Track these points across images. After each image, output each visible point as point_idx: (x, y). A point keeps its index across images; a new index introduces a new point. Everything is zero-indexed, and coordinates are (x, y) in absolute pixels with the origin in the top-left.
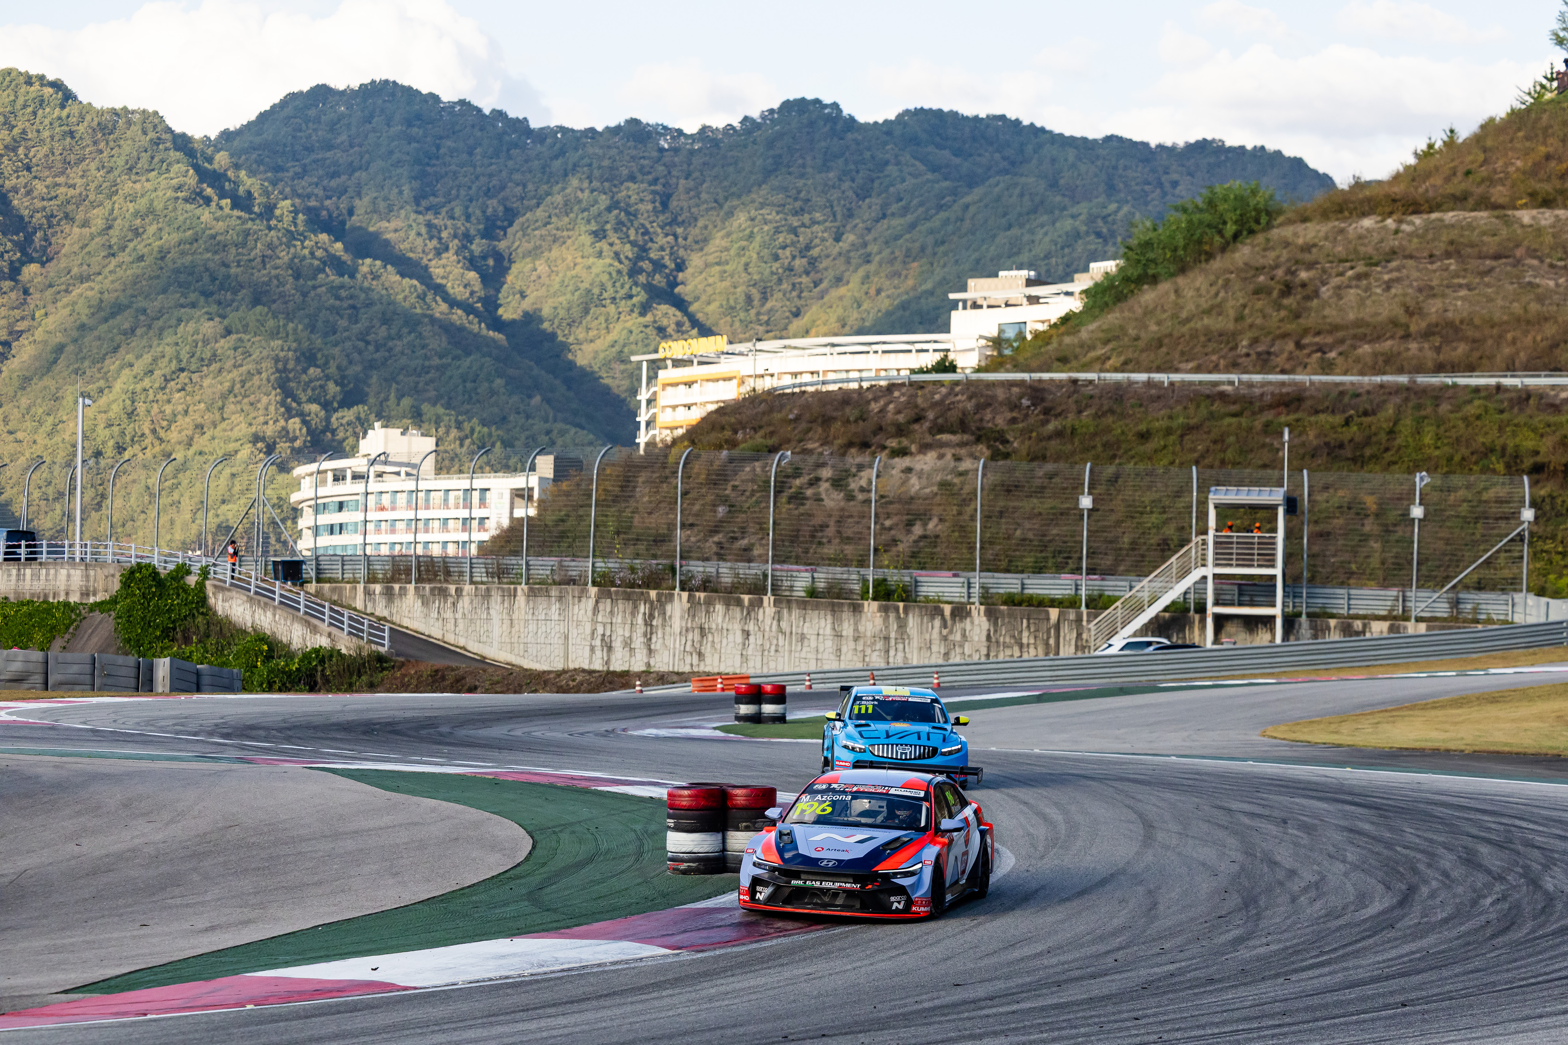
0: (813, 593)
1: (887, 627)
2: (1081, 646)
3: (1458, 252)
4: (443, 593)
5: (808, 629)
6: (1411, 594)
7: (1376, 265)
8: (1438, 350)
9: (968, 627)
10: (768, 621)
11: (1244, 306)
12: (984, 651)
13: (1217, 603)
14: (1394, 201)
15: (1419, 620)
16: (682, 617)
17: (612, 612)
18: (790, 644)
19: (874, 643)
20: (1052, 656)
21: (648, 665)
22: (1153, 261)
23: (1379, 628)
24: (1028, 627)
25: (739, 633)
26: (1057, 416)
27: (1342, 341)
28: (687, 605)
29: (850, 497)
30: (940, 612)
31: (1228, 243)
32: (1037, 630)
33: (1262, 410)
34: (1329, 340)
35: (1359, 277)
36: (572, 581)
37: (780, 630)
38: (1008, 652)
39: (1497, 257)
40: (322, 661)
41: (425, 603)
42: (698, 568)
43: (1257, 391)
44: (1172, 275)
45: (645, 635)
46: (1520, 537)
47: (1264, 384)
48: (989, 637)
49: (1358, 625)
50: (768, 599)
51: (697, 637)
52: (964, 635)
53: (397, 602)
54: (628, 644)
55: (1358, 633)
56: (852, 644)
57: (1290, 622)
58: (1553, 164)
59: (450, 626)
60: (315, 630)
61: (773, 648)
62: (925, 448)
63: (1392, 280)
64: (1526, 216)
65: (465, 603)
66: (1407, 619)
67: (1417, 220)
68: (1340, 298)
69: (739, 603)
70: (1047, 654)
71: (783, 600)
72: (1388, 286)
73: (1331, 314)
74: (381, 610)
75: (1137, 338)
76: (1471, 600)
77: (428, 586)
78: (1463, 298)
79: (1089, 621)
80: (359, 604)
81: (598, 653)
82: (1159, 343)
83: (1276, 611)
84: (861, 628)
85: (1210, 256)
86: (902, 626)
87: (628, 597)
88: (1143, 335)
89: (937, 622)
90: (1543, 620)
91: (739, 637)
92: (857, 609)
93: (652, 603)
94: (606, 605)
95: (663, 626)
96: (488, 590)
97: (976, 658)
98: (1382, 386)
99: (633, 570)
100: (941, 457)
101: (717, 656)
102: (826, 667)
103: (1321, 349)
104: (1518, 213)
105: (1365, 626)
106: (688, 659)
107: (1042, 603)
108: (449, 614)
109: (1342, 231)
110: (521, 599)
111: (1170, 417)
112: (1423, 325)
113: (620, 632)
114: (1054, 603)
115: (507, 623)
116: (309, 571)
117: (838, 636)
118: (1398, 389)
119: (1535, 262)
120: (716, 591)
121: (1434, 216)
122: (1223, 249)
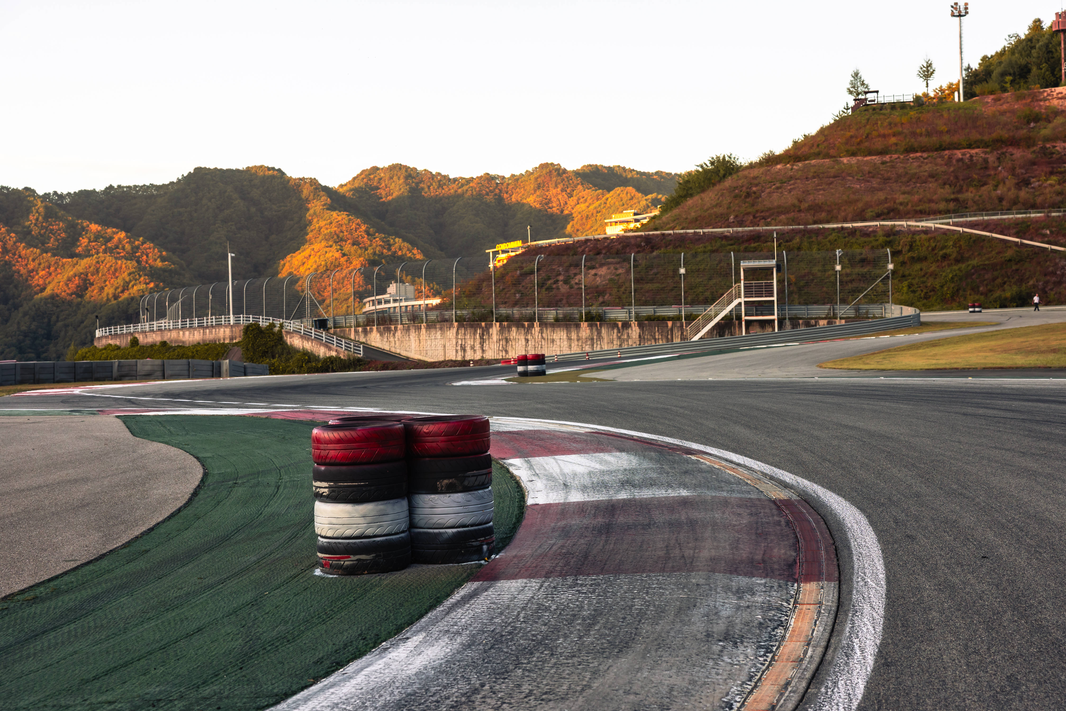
0: (557, 320)
1: (592, 334)
2: (683, 338)
3: (818, 176)
4: (389, 330)
5: (555, 336)
6: (838, 307)
7: (785, 183)
8: (814, 216)
9: (630, 332)
10: (537, 334)
11: (730, 203)
12: (638, 343)
13: (746, 315)
14: (790, 157)
15: (841, 318)
16: (497, 334)
17: (465, 334)
18: (548, 342)
19: (586, 342)
20: (670, 343)
21: (483, 357)
22: (691, 188)
23: (823, 323)
24: (658, 330)
25: (523, 340)
26: (657, 249)
27: (773, 214)
28: (498, 329)
29: (571, 287)
30: (617, 326)
31: (721, 179)
32: (662, 332)
33: (743, 242)
34: (767, 214)
35: (778, 188)
36: (445, 321)
37: (543, 338)
38: (649, 343)
39: (835, 177)
40: (332, 363)
41: (381, 335)
42: (503, 311)
43: (740, 235)
44: (698, 193)
45: (480, 343)
46: (887, 277)
47: (743, 232)
48: (640, 336)
49: (813, 322)
50: (536, 324)
51: (504, 343)
52: (628, 336)
53: (369, 335)
54: (473, 348)
55: (813, 326)
56: (576, 343)
57: (781, 322)
58: (854, 139)
59: (393, 344)
60: (330, 349)
61: (539, 345)
62: (602, 265)
63: (791, 189)
64: (845, 160)
65: (398, 334)
66: (836, 318)
67: (800, 164)
68: (770, 197)
69: (523, 326)
70: (667, 342)
71: (544, 324)
72: (790, 191)
73: (767, 204)
74: (362, 339)
75: (686, 219)
76: (864, 308)
77: (382, 327)
78: (822, 195)
79: (686, 327)
80: (352, 337)
81: (459, 353)
82: (696, 219)
83: (775, 317)
84: (580, 335)
85: (714, 185)
86: (599, 333)
87: (472, 326)
88: (689, 217)
89: (615, 331)
90: (899, 316)
91: (524, 343)
92: (578, 326)
93: (483, 328)
94: (462, 331)
95: (489, 339)
96: (409, 327)
97: (634, 346)
98: (793, 230)
99: (473, 313)
100: (609, 269)
101: (514, 350)
102: (565, 353)
103: (764, 218)
104: (842, 159)
105: (816, 322)
106: (501, 354)
107: (664, 319)
108: (392, 339)
109: (769, 170)
110: (423, 330)
111: (705, 247)
112: (807, 205)
113: (469, 342)
114: (670, 319)
115: (418, 341)
116: (330, 324)
117: (569, 339)
118: (800, 231)
119: (850, 178)
120: (512, 321)
121: (807, 162)
122: (719, 182)
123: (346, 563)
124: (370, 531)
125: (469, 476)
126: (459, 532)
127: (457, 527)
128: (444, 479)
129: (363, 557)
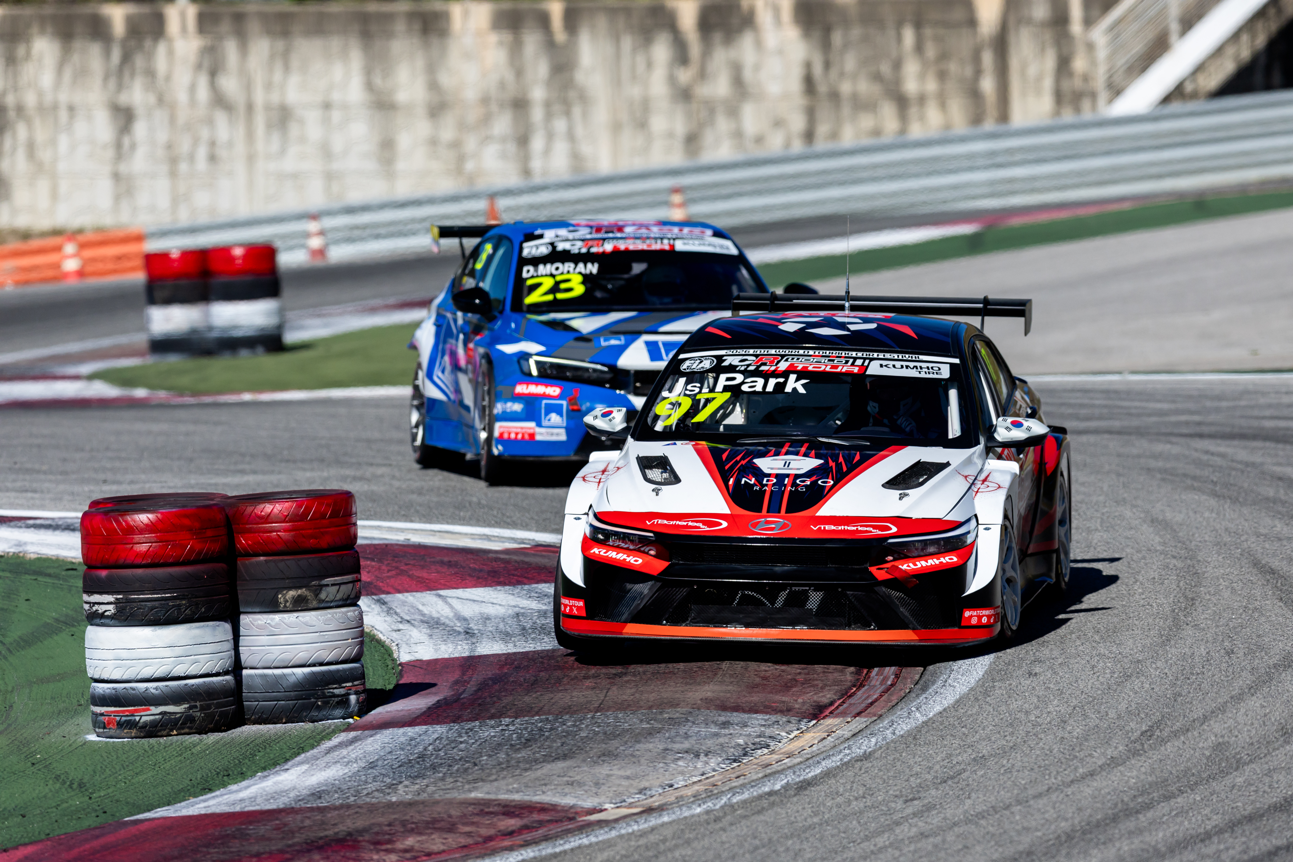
1: (519, 73)
2: (1070, 93)
10: (183, 76)
18: (250, 135)
20: (989, 126)
24: (919, 48)
25: (102, 116)
30: (667, 21)
32: (943, 57)
37: (219, 99)
50: (180, 14)
52: (737, 81)
61: (202, 153)
69: (98, 29)
70: (977, 119)
71: (224, 12)
79: (1088, 22)
86: (562, 66)
89: (661, 50)
91: (104, 127)
92: (431, 27)
97: (775, 144)
101: (43, 185)
102: (355, 197)
123: (144, 719)
124: (179, 670)
125: (327, 585)
126: (313, 673)
127: (309, 666)
128: (290, 588)
129: (171, 709)
